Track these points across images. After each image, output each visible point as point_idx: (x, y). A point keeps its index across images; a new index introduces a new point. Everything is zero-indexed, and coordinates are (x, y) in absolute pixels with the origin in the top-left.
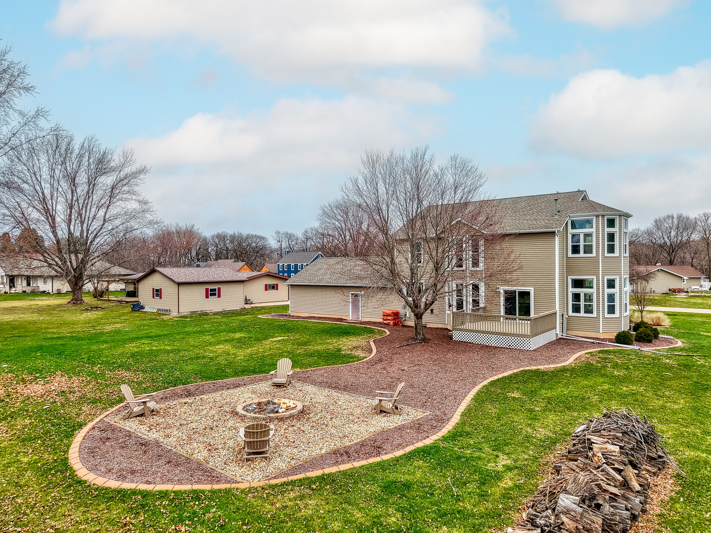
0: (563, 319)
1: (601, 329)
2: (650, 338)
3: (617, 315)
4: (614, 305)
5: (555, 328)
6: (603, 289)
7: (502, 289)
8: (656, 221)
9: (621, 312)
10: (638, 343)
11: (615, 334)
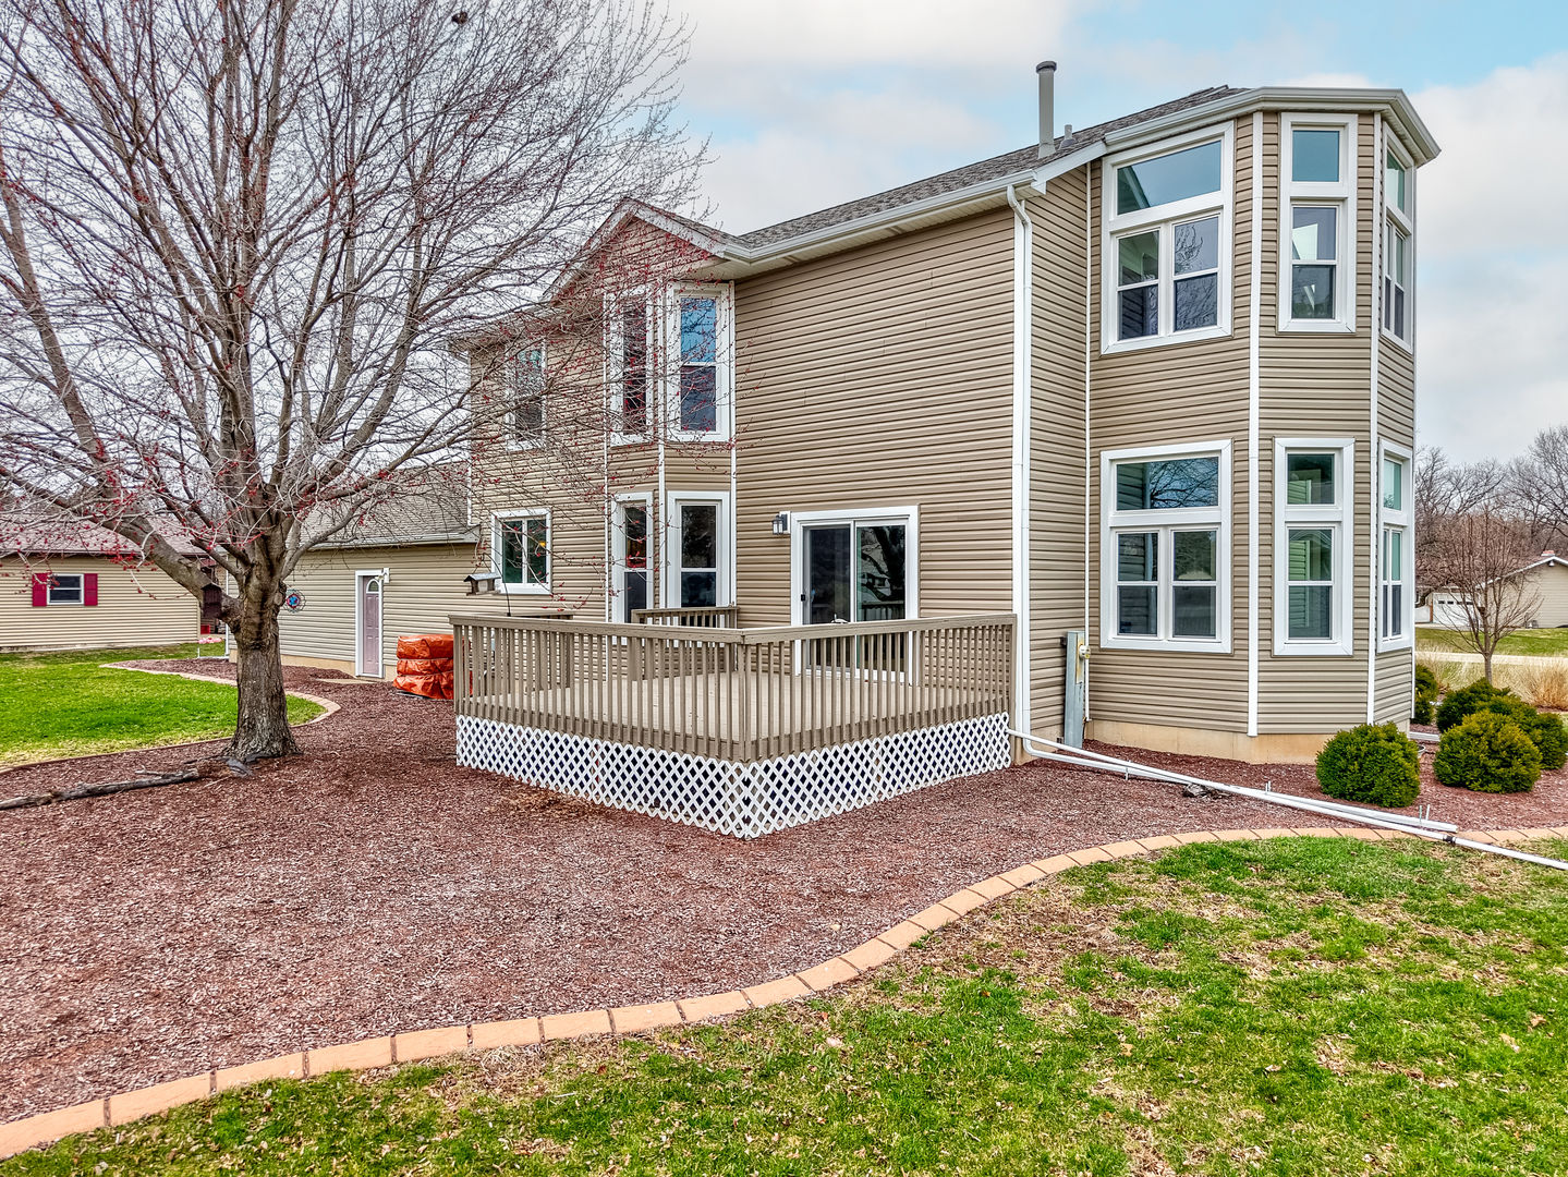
0: (1064, 665)
1: (1253, 717)
2: (1518, 767)
3: (1341, 641)
4: (1329, 588)
5: (1007, 704)
6: (1268, 502)
7: (798, 521)
8: (1542, 442)
9: (1360, 628)
10: (1448, 793)
11: (1322, 743)
